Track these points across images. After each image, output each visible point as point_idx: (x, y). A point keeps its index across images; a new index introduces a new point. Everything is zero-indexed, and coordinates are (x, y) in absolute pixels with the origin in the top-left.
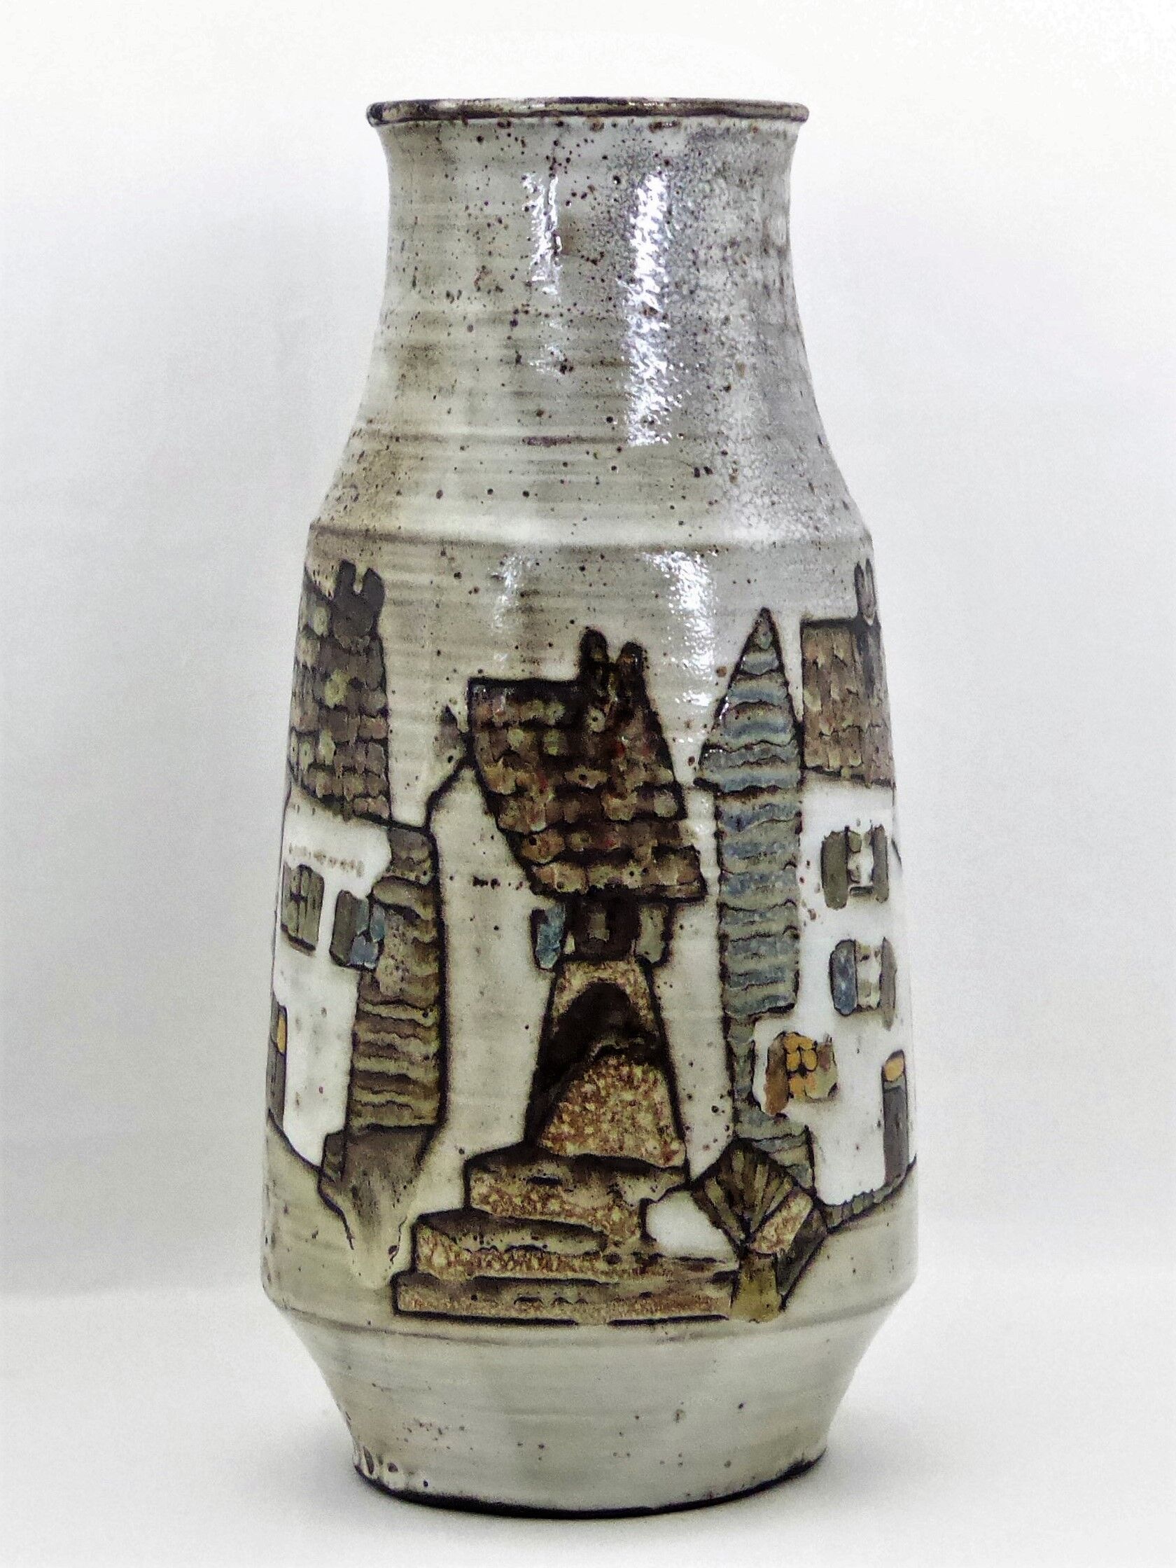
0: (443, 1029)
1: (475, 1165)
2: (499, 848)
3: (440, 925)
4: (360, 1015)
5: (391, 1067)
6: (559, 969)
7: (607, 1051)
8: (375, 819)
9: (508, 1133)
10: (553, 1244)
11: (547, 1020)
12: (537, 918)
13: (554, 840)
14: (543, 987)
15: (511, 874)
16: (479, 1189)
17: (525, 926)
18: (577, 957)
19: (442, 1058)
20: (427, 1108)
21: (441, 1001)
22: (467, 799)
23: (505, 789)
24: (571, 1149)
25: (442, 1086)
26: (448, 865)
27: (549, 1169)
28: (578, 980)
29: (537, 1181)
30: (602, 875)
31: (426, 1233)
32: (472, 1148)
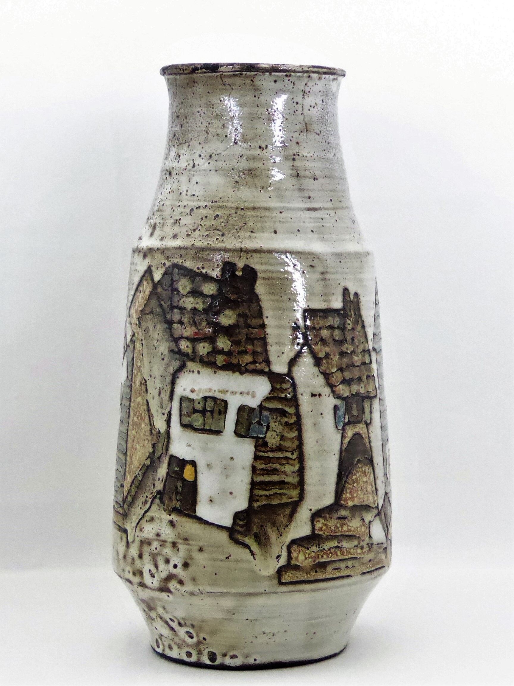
0: (301, 459)
1: (316, 515)
2: (321, 380)
3: (298, 415)
4: (256, 458)
5: (275, 478)
6: (343, 429)
7: (359, 461)
8: (261, 373)
9: (329, 500)
10: (345, 544)
11: (341, 451)
12: (336, 408)
13: (339, 375)
14: (338, 437)
15: (326, 390)
16: (318, 525)
17: (332, 412)
18: (349, 423)
19: (301, 472)
20: (294, 493)
21: (300, 447)
22: (307, 360)
23: (322, 355)
24: (350, 504)
25: (301, 483)
26: (300, 389)
27: (343, 513)
28: (350, 433)
29: (340, 518)
30: (355, 388)
31: (295, 547)
32: (315, 508)
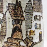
1: (8, 38)
2: (10, 16)
3: (6, 21)
4: (1, 27)
6: (14, 25)
7: (17, 31)
8: (2, 13)
9: (10, 36)
10: (13, 44)
11: (13, 28)
12: (12, 21)
13: (14, 15)
14: (13, 26)
15: (11, 18)
16: (8, 40)
18: (15, 24)
20: (5, 34)
21: (6, 26)
22: (8, 12)
23: (10, 11)
24: (14, 38)
25: (6, 33)
26: (7, 17)
27: (13, 39)
28: (15, 25)
30: (17, 18)
31: (5, 43)
32: (8, 37)
